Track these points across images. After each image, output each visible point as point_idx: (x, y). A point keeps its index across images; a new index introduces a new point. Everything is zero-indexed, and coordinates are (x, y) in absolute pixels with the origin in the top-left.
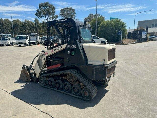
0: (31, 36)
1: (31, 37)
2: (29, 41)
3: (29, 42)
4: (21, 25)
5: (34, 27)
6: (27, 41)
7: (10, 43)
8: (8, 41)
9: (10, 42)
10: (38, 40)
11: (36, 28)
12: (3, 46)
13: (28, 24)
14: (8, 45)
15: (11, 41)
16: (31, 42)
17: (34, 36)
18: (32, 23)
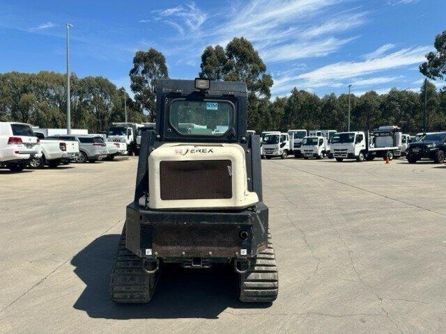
0: (379, 133)
1: (379, 136)
2: (364, 148)
3: (362, 151)
4: (378, 104)
5: (416, 107)
6: (358, 148)
7: (323, 152)
8: (317, 146)
9: (323, 149)
10: (400, 144)
11: (422, 109)
12: (306, 158)
13: (398, 101)
14: (317, 157)
15: (325, 148)
16: (372, 152)
17: (386, 133)
18: (411, 96)
